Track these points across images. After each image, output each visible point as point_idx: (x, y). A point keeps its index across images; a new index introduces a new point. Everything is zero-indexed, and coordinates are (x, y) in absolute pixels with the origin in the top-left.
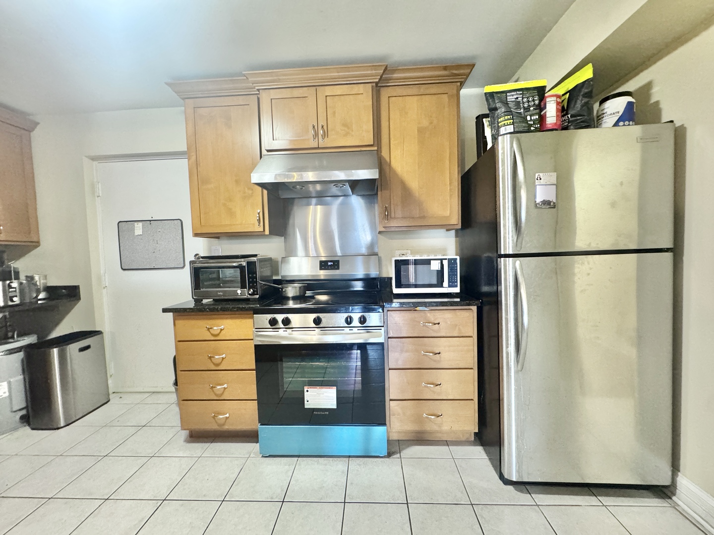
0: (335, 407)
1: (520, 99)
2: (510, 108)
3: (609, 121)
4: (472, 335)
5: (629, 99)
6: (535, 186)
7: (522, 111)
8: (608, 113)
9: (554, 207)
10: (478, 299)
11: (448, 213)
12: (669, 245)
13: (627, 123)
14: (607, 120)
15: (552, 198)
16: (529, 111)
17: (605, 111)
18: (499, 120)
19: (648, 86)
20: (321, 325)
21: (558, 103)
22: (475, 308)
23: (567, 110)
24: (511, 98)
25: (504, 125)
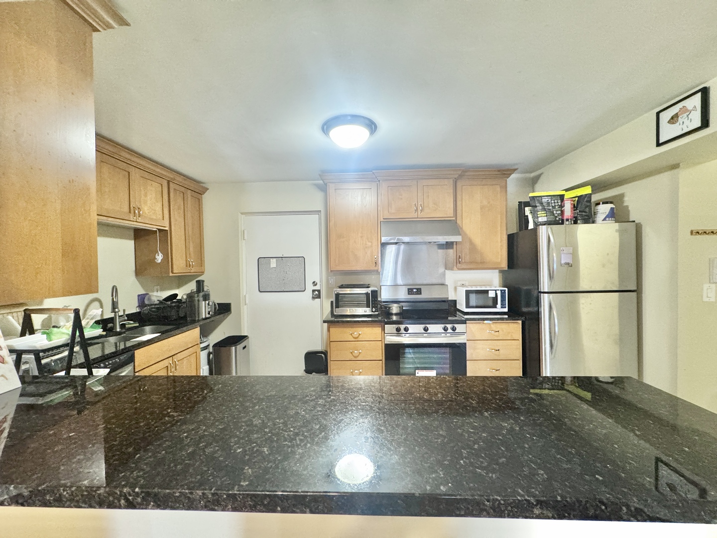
1: (550, 201)
2: (544, 206)
3: (600, 217)
4: (518, 339)
5: (612, 206)
6: (561, 254)
7: (551, 208)
8: (600, 212)
9: (571, 266)
10: (522, 316)
11: (499, 260)
12: (634, 288)
13: (610, 219)
14: (600, 216)
15: (570, 261)
16: (555, 208)
17: (598, 211)
18: (538, 213)
19: (622, 196)
20: (428, 332)
21: (571, 204)
22: (520, 322)
23: (577, 208)
24: (545, 200)
25: (541, 216)
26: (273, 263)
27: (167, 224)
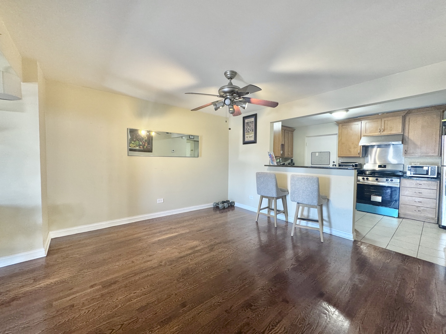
0: (381, 202)
4: (436, 189)
20: (378, 180)
26: (317, 154)
27: (284, 143)
